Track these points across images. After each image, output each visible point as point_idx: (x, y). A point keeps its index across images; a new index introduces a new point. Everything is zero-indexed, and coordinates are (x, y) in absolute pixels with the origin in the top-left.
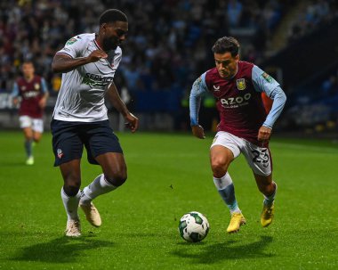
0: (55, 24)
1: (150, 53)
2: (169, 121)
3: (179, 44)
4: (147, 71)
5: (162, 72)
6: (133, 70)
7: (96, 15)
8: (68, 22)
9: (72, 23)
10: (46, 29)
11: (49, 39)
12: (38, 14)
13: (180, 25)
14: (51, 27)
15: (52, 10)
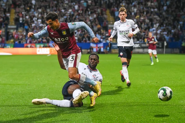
0: (145, 23)
1: (173, 31)
2: (178, 51)
3: (181, 28)
4: (172, 36)
5: (176, 37)
6: (168, 36)
7: (157, 20)
8: (149, 22)
9: (150, 23)
10: (143, 25)
11: (144, 27)
12: (141, 21)
13: (181, 23)
14: (144, 24)
15: (145, 19)
